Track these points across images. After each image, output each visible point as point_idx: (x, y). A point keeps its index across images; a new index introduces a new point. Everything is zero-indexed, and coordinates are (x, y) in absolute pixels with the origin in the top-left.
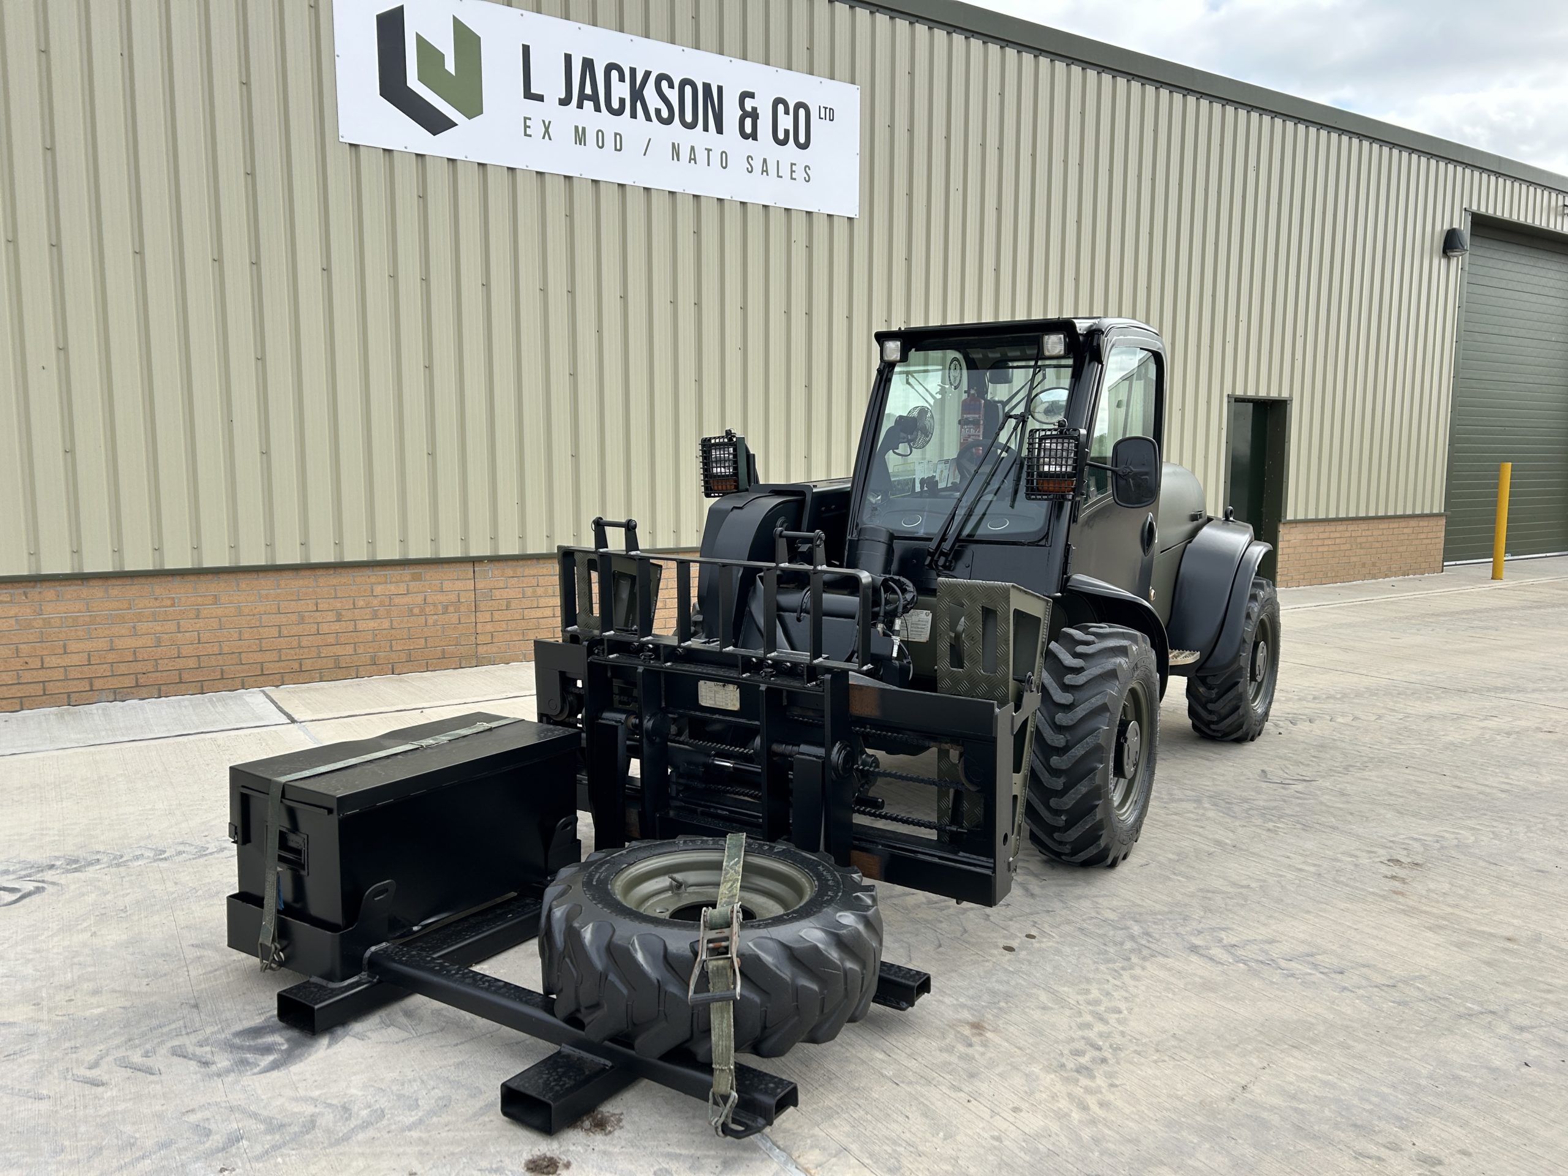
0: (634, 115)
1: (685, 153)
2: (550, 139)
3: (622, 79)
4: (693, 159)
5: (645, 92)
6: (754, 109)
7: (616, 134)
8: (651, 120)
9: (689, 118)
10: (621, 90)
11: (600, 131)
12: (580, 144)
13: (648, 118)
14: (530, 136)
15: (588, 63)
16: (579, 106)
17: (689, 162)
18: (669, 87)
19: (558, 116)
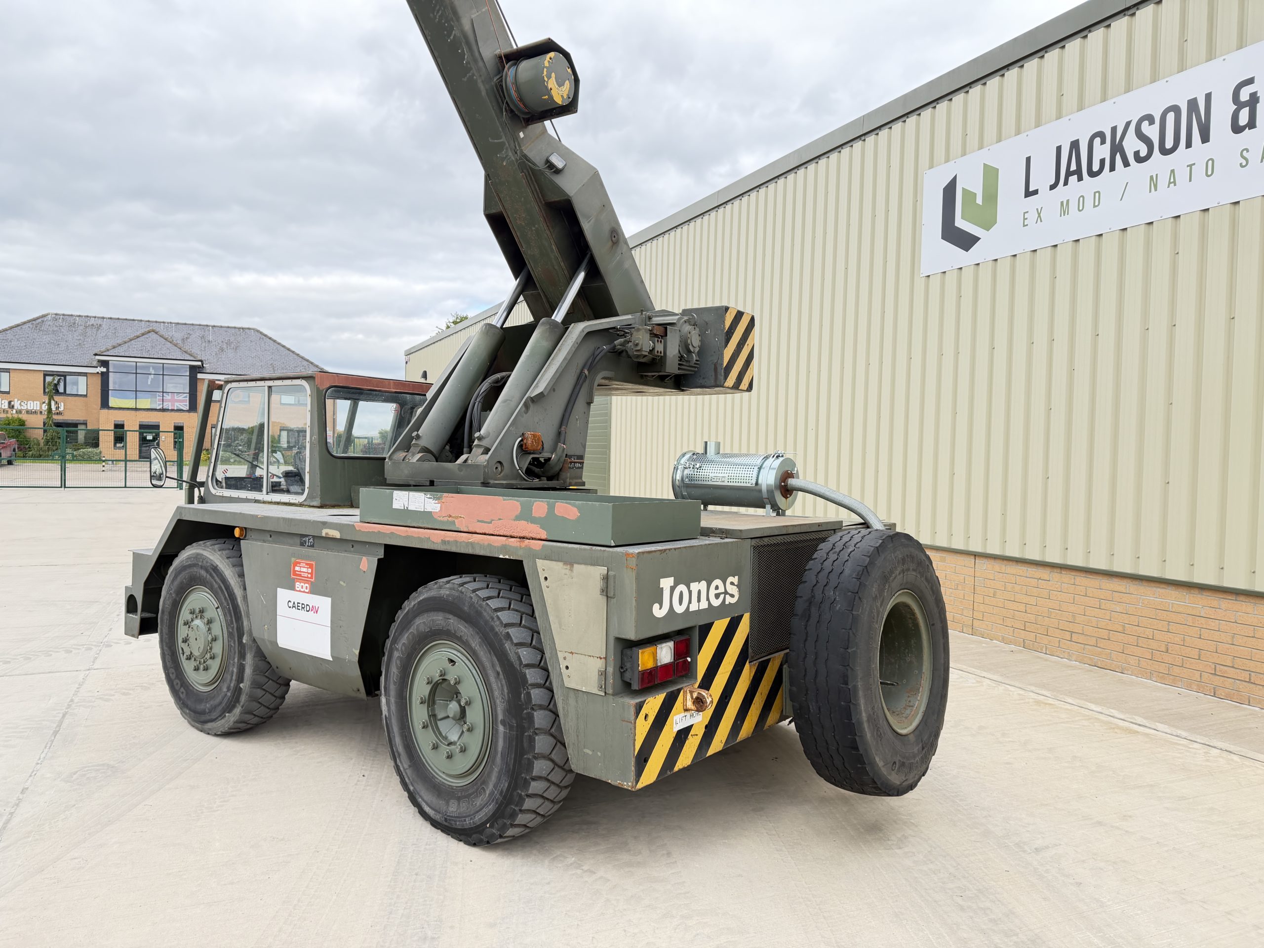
0: (1112, 169)
2: (1041, 221)
3: (1103, 142)
4: (1173, 182)
5: (1123, 143)
6: (1254, 95)
7: (1095, 193)
8: (1129, 165)
9: (1169, 144)
10: (1102, 151)
11: (1082, 196)
12: (1064, 215)
13: (1126, 164)
14: (1027, 225)
15: (1075, 145)
16: (1066, 183)
17: (1168, 187)
18: (1149, 125)
19: (1047, 200)
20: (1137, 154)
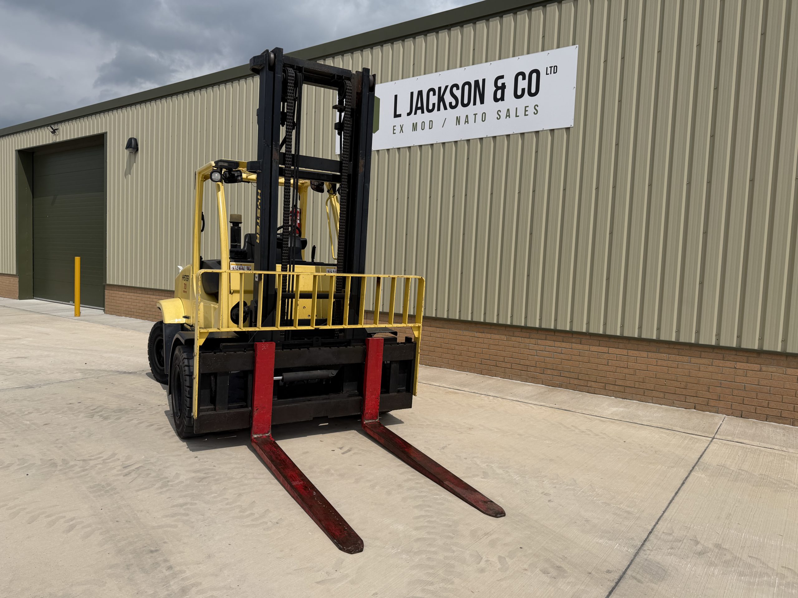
0: (439, 109)
1: (463, 120)
2: (403, 132)
3: (434, 94)
4: (467, 122)
5: (445, 97)
6: (503, 84)
7: (430, 121)
8: (447, 109)
9: (466, 102)
10: (434, 99)
11: (424, 122)
12: (415, 131)
13: (445, 108)
14: (395, 133)
15: (420, 93)
16: (415, 113)
17: (465, 124)
18: (457, 89)
19: (407, 121)
20: (450, 103)
